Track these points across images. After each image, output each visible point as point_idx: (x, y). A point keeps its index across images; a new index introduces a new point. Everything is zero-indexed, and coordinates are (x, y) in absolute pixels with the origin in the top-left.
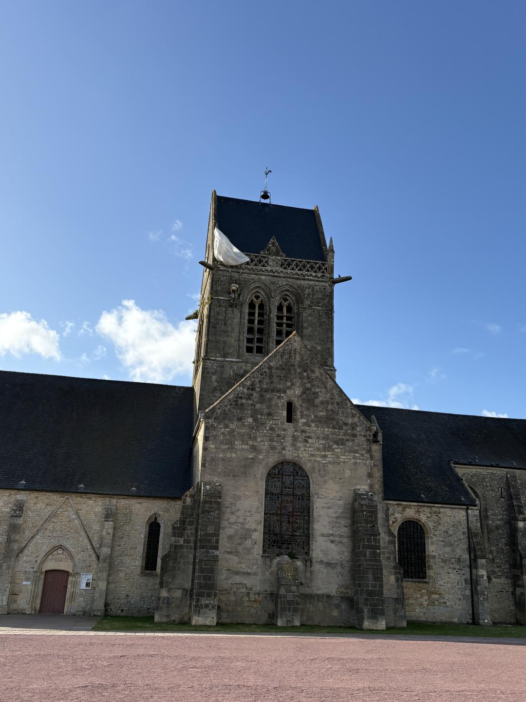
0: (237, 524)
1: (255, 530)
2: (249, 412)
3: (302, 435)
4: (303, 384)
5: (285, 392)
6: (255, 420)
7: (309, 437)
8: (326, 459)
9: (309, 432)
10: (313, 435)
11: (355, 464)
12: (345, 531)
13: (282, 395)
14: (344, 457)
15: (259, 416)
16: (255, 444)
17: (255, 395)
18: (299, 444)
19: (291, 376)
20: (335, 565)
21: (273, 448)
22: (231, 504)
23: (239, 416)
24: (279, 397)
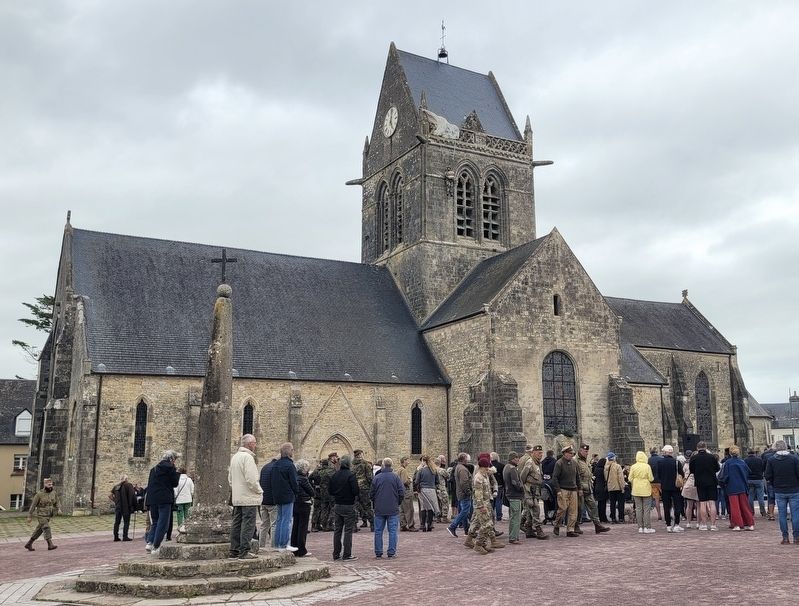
2: (525, 305)
3: (568, 327)
4: (565, 279)
5: (552, 286)
7: (573, 329)
8: (587, 349)
9: (573, 325)
10: (576, 327)
11: (609, 352)
12: (604, 411)
13: (550, 289)
14: (600, 347)
15: (533, 310)
16: (532, 336)
17: (528, 289)
18: (566, 336)
19: (555, 271)
20: (598, 440)
21: (547, 339)
23: (517, 309)
24: (547, 292)
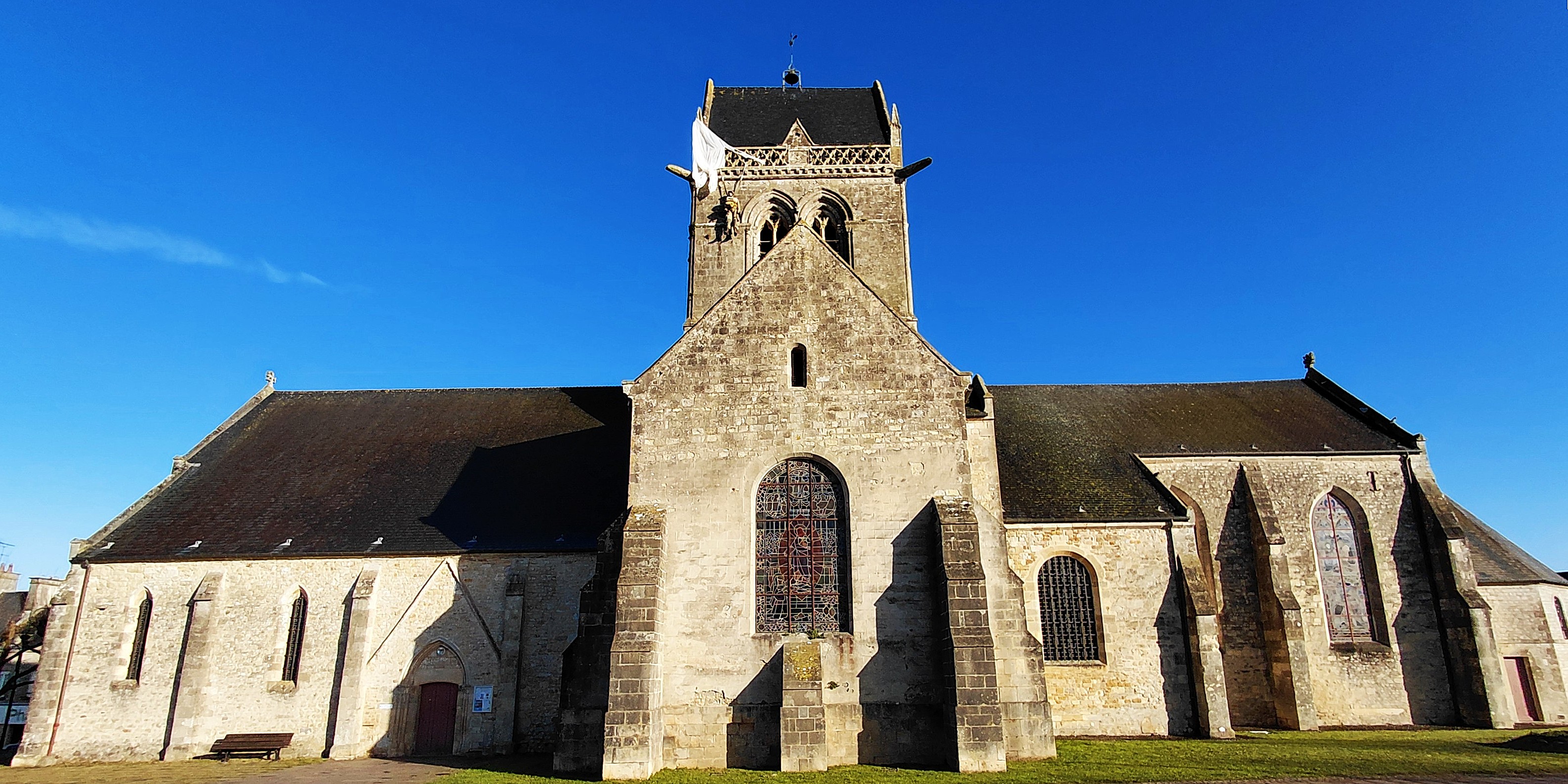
0: (703, 581)
1: (737, 590)
2: (718, 374)
3: (822, 406)
4: (821, 313)
5: (786, 330)
6: (731, 386)
7: (836, 409)
8: (872, 447)
9: (837, 400)
10: (843, 404)
11: (932, 450)
12: (917, 578)
13: (780, 336)
14: (906, 440)
15: (737, 380)
16: (731, 431)
19: (796, 300)
20: (899, 645)
21: (768, 436)
22: (690, 545)
23: (697, 383)
24: (775, 341)
